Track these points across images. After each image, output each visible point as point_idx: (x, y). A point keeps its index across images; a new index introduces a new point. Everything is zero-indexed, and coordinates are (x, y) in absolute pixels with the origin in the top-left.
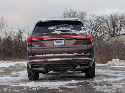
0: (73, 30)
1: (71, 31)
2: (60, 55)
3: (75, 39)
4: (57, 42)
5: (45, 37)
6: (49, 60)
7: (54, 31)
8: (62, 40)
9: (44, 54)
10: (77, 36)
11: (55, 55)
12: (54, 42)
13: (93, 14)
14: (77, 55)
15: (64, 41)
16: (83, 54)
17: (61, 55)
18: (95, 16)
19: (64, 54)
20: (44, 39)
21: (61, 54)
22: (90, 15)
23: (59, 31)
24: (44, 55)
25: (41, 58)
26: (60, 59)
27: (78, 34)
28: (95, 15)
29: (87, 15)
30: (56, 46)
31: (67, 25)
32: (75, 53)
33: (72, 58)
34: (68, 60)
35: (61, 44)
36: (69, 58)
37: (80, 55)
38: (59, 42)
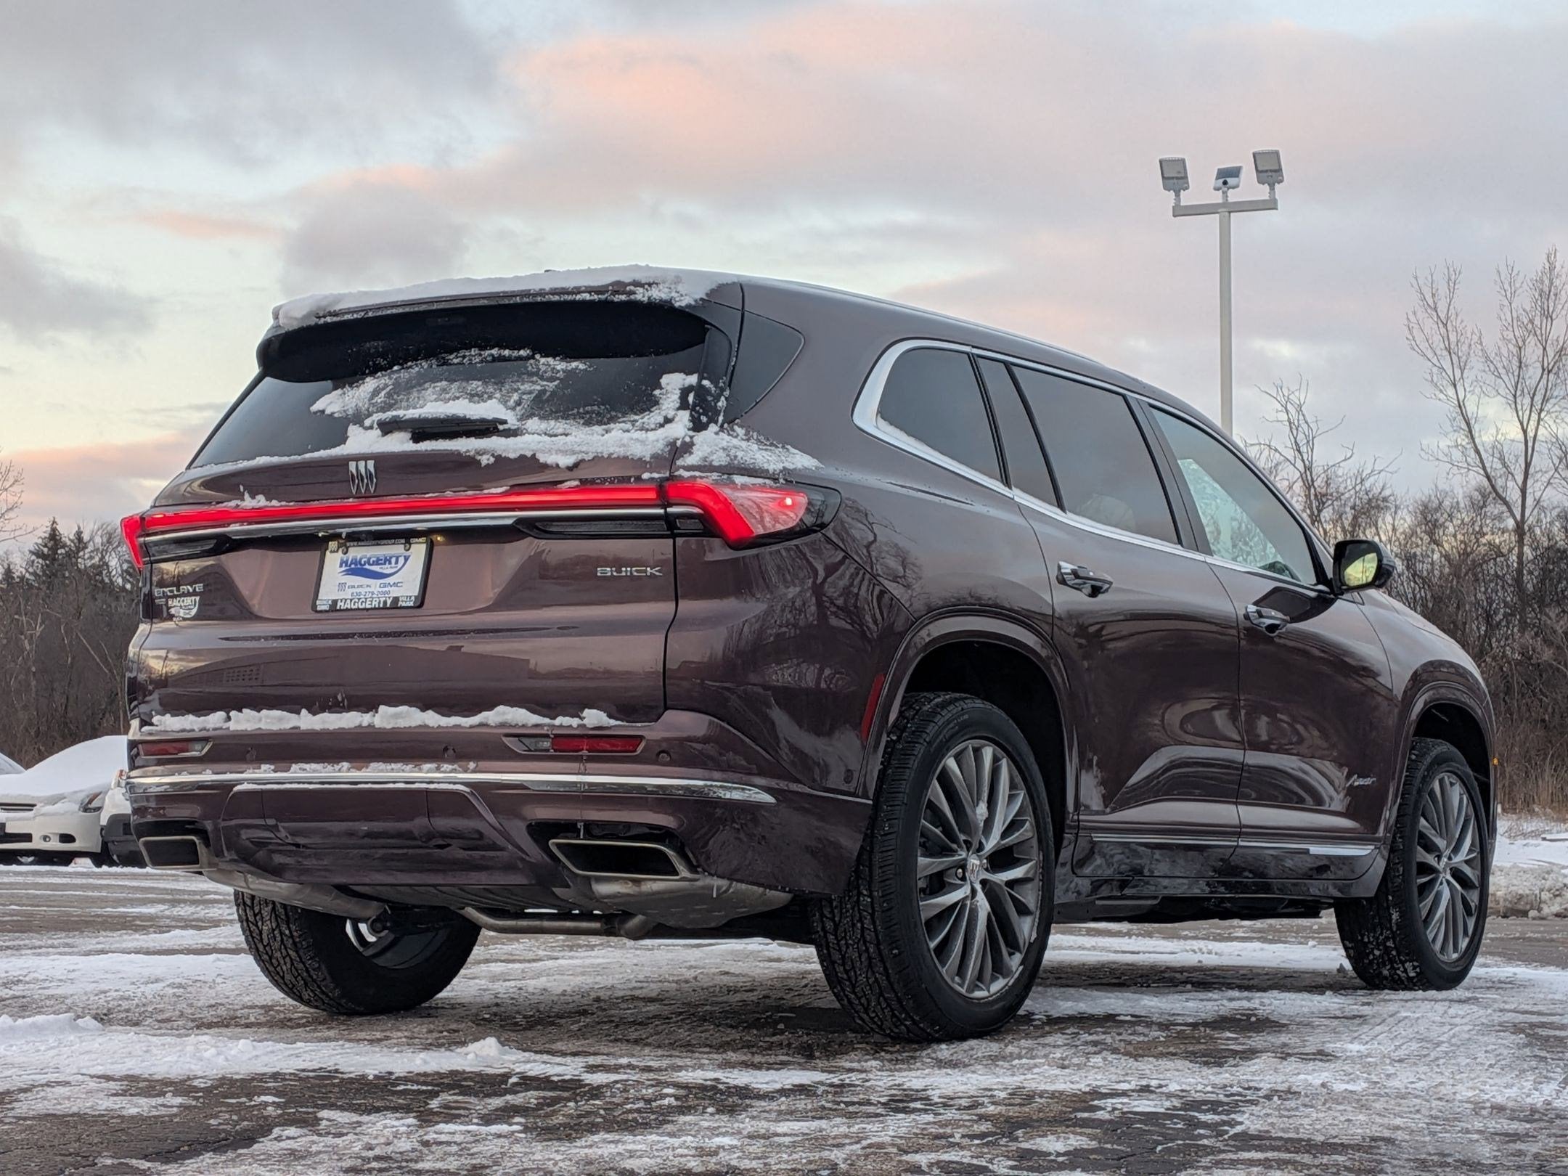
1: (508, 434)
4: (357, 569)
5: (247, 501)
8: (407, 536)
9: (214, 709)
11: (307, 721)
12: (333, 560)
14: (521, 736)
15: (419, 551)
16: (596, 717)
17: (365, 719)
19: (387, 718)
23: (385, 428)
24: (215, 720)
26: (342, 774)
27: (567, 461)
30: (340, 610)
31: (515, 353)
32: (501, 708)
33: (472, 765)
34: (427, 791)
35: (388, 593)
36: (433, 766)
37: (561, 726)
38: (377, 563)
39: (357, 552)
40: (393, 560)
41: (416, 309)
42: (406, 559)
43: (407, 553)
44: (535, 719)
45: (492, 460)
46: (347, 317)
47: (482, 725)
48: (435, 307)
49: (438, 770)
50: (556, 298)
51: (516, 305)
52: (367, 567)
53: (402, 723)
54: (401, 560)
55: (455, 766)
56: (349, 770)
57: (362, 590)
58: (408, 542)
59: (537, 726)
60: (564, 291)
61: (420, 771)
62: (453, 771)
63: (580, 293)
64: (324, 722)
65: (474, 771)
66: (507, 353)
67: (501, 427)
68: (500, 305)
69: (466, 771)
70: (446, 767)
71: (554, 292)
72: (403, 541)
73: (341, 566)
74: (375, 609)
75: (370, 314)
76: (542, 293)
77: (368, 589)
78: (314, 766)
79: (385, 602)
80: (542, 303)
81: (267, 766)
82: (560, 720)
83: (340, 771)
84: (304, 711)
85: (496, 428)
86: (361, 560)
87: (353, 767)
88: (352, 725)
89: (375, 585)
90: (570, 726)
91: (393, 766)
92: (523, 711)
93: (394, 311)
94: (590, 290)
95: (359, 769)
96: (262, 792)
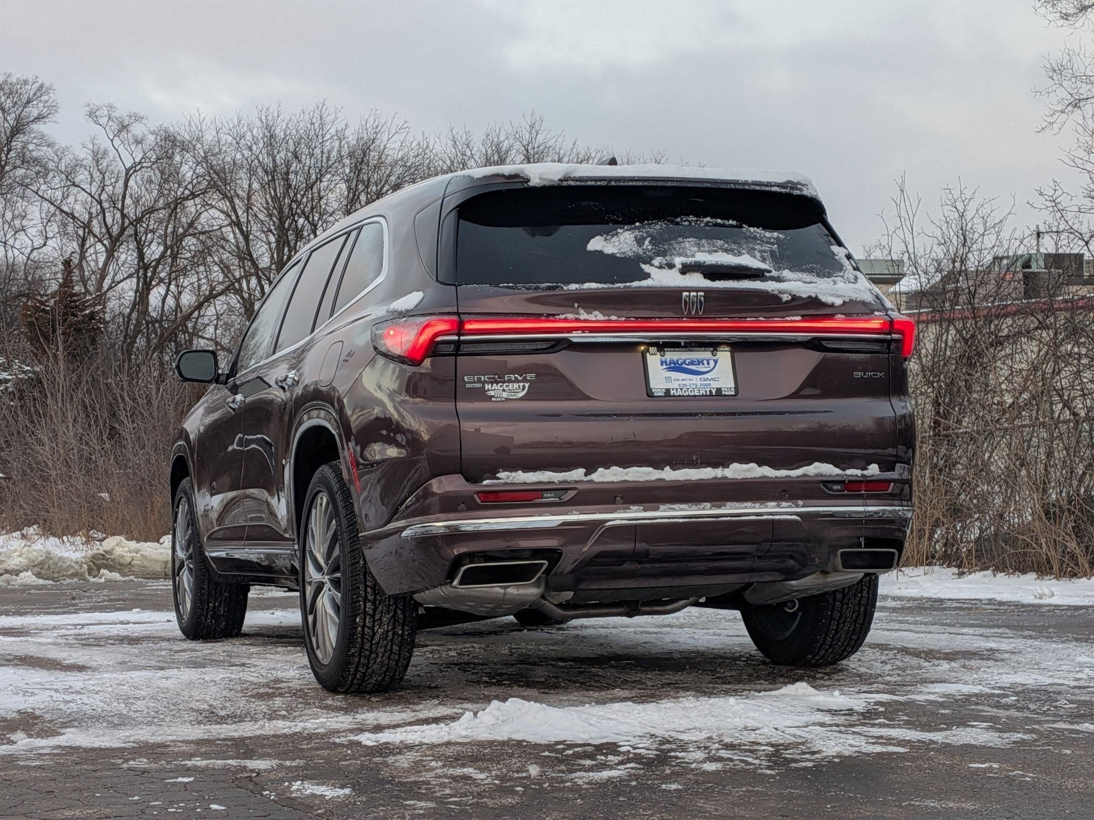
0: (786, 273)
1: (779, 280)
2: (707, 473)
3: (814, 345)
4: (675, 367)
5: (584, 316)
6: (619, 517)
7: (646, 268)
8: (713, 345)
9: (575, 467)
10: (830, 317)
11: (669, 474)
12: (654, 360)
13: (121, 111)
14: (828, 482)
15: (724, 356)
16: (873, 470)
17: (719, 472)
18: (137, 129)
19: (737, 471)
20: (576, 337)
21: (715, 465)
22: (92, 114)
23: (686, 269)
24: (578, 474)
25: (549, 498)
26: (705, 511)
27: (838, 302)
28: (138, 118)
29: (53, 108)
30: (674, 396)
31: (727, 222)
32: (816, 464)
33: (800, 502)
34: (773, 521)
35: (709, 385)
36: (774, 504)
37: (851, 475)
38: (692, 363)
39: (671, 355)
40: (705, 362)
41: (654, 184)
42: (716, 362)
43: (715, 358)
44: (837, 471)
45: (790, 297)
46: (589, 183)
47: (804, 475)
48: (670, 184)
49: (778, 506)
50: (758, 188)
51: (731, 190)
52: (684, 366)
53: (749, 475)
54: (712, 363)
55: (790, 504)
56: (710, 509)
57: (687, 383)
58: (715, 350)
59: (837, 475)
60: (761, 184)
61: (766, 507)
62: (790, 507)
63: (772, 186)
64: (686, 475)
65: (803, 506)
66: (719, 221)
67: (768, 275)
68: (720, 189)
69: (797, 506)
70: (784, 504)
71: (755, 183)
72: (712, 349)
73: (662, 364)
74: (703, 395)
75: (613, 183)
76: (745, 183)
77: (691, 382)
78: (683, 506)
79: (710, 391)
80: (749, 191)
81: (636, 508)
82: (850, 472)
83: (703, 509)
84: (667, 468)
85: (763, 275)
86: (677, 361)
87: (713, 506)
88: (710, 477)
89: (696, 379)
90: (857, 475)
91: (746, 504)
92: (831, 466)
93: (634, 183)
94: (778, 185)
95: (719, 507)
96: (636, 525)
